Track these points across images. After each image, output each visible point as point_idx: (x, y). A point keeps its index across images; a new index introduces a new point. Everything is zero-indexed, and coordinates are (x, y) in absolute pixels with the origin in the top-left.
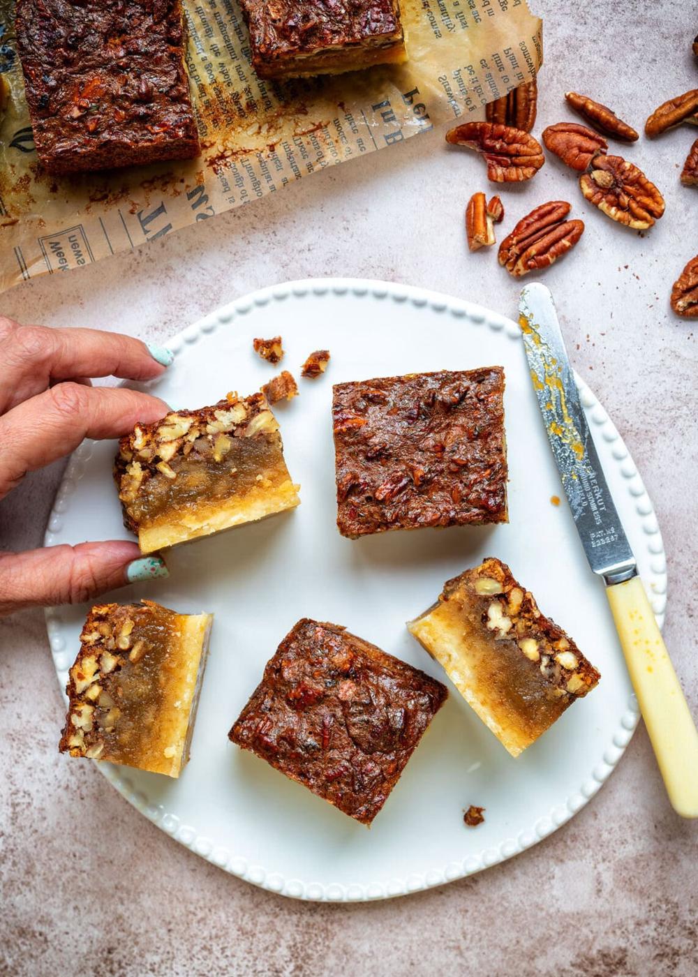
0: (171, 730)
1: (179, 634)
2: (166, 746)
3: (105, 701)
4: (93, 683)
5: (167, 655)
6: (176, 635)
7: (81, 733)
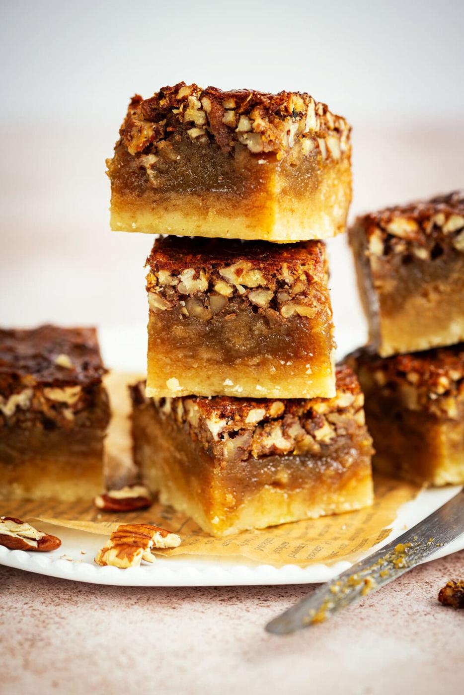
0: (198, 380)
1: (309, 372)
2: (179, 377)
3: (216, 303)
4: (234, 287)
5: (282, 362)
6: (307, 369)
7: (175, 283)
